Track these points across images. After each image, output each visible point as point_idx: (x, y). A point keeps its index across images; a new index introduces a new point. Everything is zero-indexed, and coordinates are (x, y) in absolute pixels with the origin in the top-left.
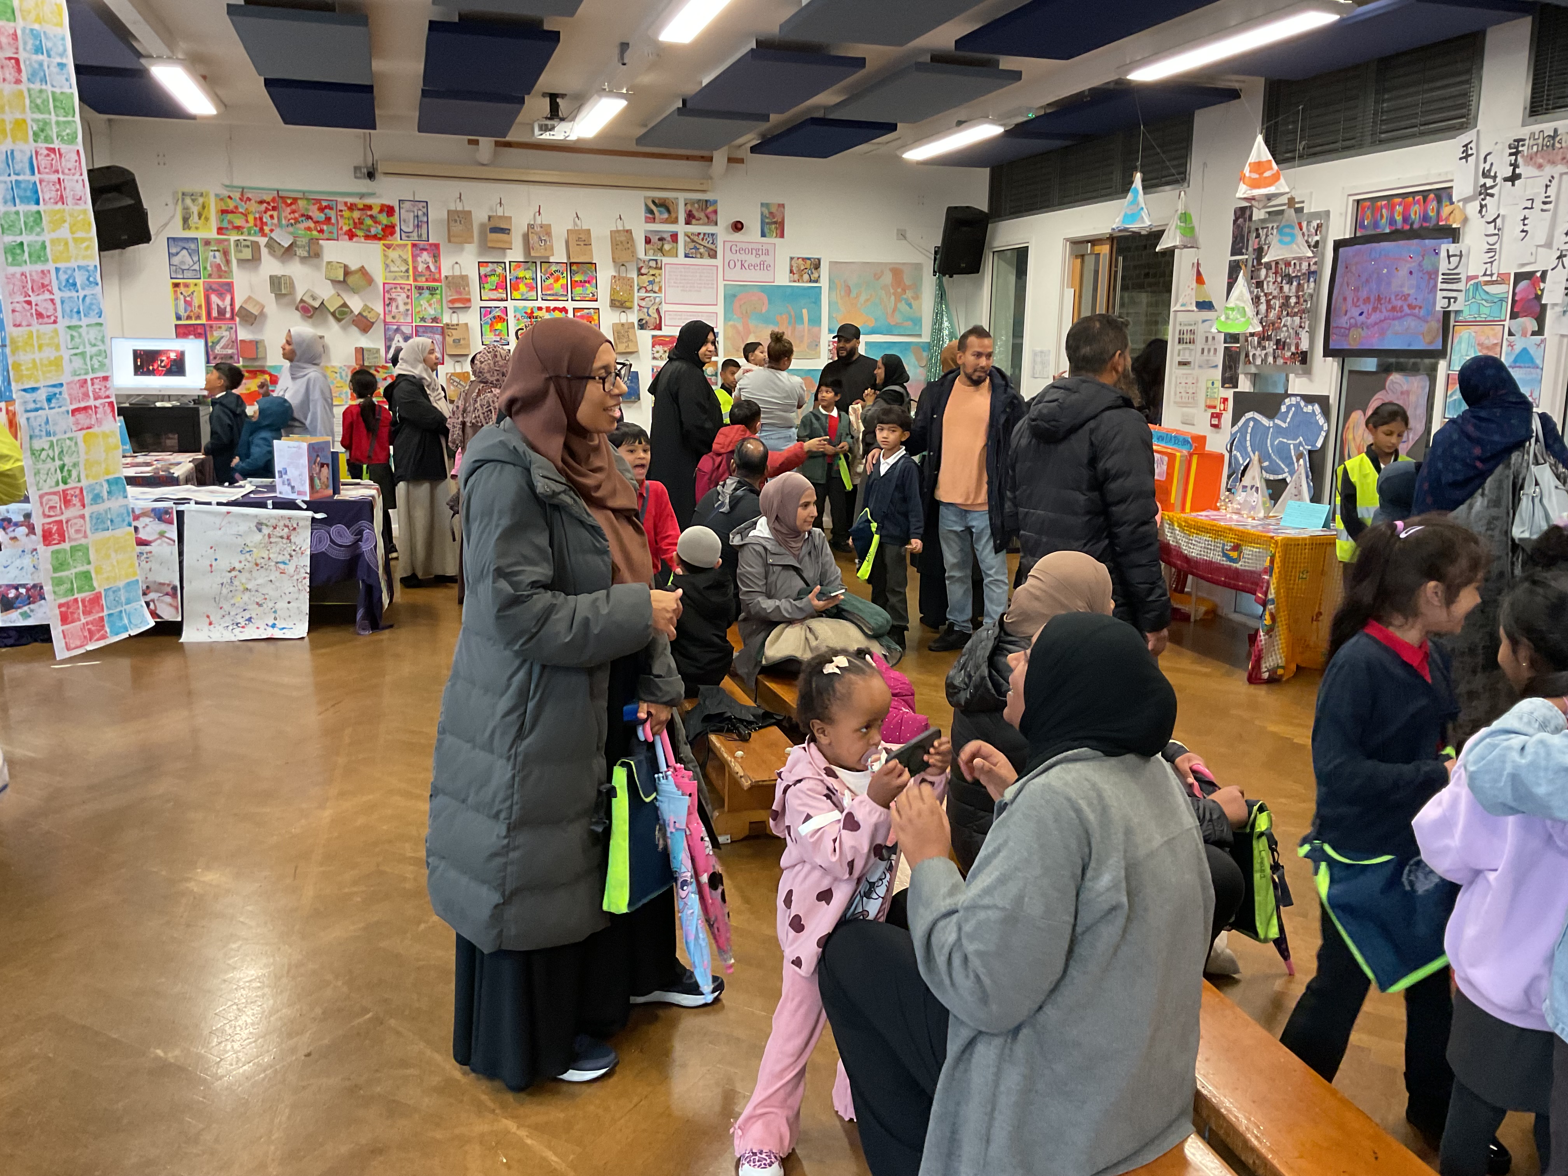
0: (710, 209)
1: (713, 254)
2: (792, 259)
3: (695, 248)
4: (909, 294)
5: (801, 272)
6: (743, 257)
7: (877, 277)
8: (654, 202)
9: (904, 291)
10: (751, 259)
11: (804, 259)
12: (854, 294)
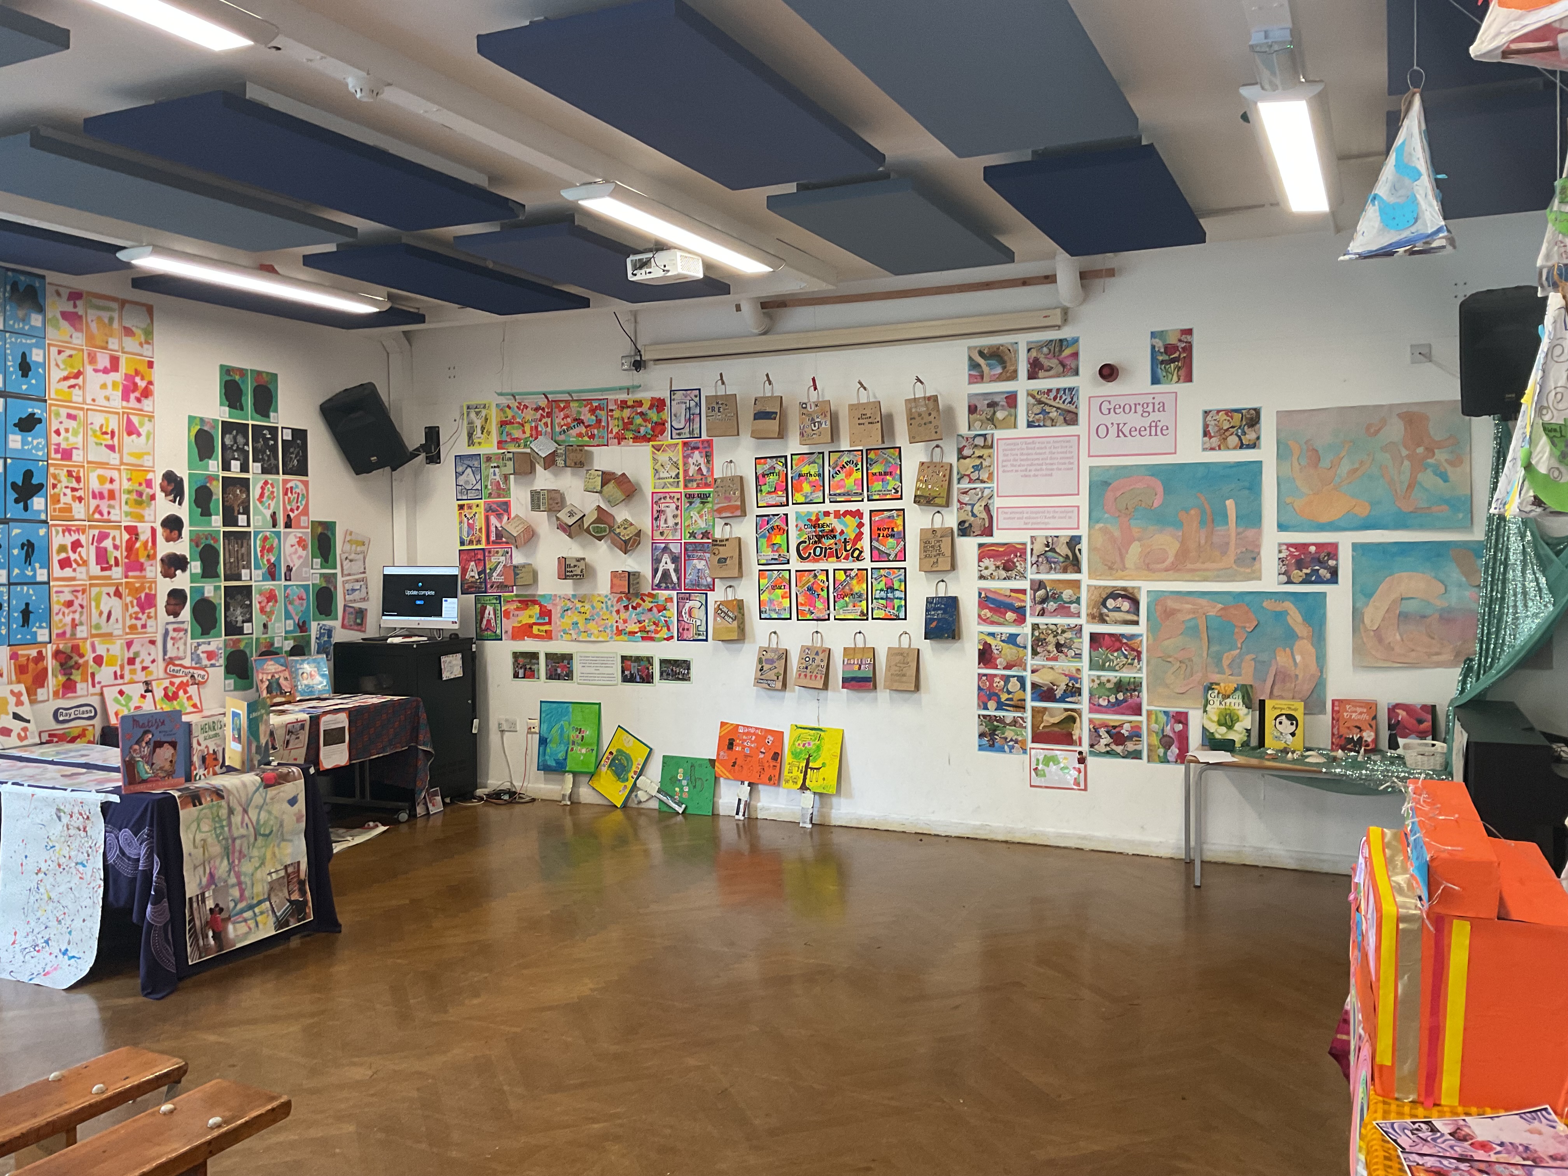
0: (1067, 352)
1: (1071, 418)
2: (1206, 413)
3: (1043, 412)
4: (1441, 456)
5: (1223, 434)
6: (1121, 418)
7: (1373, 431)
8: (981, 354)
9: (1430, 451)
10: (1135, 420)
11: (1229, 412)
12: (1325, 463)
